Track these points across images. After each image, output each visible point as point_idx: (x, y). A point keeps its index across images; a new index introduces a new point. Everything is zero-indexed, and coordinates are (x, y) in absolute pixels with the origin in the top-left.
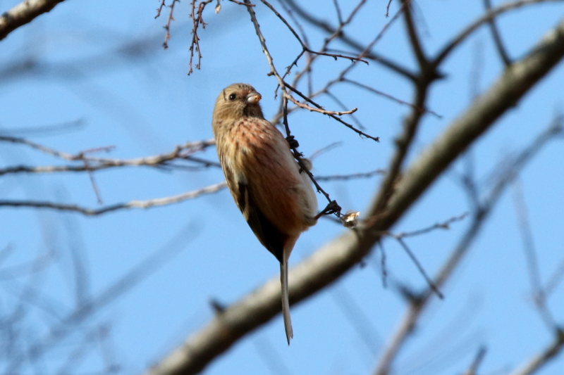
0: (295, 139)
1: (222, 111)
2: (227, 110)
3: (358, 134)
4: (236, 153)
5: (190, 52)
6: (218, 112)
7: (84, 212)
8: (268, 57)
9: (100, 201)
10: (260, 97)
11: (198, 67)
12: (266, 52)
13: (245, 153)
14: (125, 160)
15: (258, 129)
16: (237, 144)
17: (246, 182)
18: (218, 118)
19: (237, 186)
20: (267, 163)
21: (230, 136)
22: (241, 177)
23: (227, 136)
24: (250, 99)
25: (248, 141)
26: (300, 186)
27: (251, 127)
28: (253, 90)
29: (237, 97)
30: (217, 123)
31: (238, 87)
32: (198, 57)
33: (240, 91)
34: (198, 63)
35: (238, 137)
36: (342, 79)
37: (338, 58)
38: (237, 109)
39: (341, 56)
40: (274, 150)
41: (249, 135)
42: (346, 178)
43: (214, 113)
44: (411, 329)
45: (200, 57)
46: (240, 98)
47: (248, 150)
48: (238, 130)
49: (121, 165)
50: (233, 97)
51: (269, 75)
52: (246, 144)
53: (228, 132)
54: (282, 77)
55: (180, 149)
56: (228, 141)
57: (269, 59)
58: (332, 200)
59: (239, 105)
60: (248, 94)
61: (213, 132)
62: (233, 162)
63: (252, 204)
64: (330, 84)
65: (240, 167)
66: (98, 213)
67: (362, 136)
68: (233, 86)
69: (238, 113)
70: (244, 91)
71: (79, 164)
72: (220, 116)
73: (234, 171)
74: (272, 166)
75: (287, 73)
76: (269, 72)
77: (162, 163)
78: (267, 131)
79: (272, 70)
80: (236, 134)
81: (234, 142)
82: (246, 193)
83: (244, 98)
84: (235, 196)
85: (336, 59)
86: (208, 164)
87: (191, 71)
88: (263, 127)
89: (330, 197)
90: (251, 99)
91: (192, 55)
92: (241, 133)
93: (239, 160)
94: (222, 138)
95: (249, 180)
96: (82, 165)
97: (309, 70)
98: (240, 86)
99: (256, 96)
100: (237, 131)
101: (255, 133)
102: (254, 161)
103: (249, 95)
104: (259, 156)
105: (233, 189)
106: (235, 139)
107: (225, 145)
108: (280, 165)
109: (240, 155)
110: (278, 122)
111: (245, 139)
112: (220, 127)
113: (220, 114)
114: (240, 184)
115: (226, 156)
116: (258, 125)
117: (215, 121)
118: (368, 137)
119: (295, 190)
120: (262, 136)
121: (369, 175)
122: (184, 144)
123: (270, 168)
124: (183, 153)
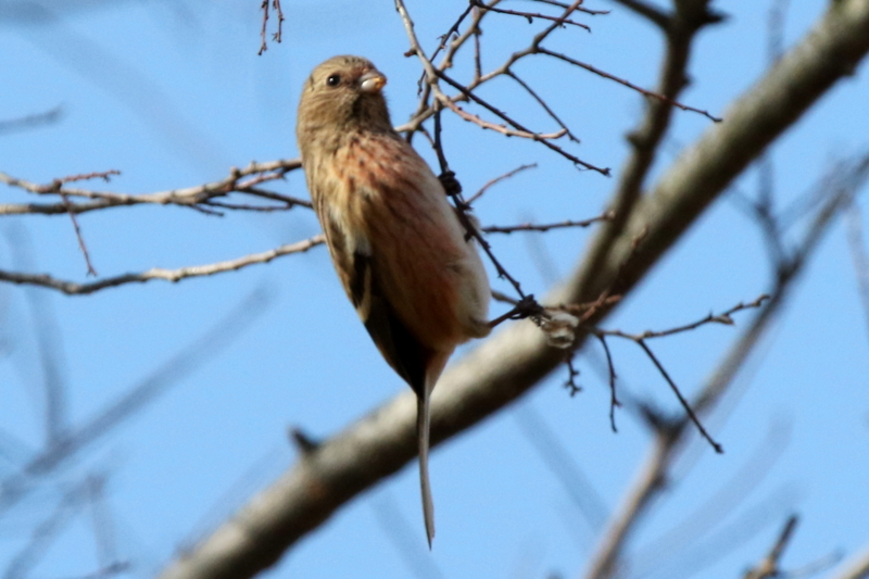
0: (457, 177)
1: (314, 106)
2: (324, 105)
3: (571, 162)
4: (350, 199)
5: (263, 11)
6: (308, 109)
7: (65, 289)
8: (405, 20)
9: (91, 270)
10: (384, 81)
11: (278, 37)
12: (401, 10)
13: (367, 198)
14: (137, 196)
15: (387, 155)
16: (352, 183)
17: (367, 249)
18: (307, 121)
19: (351, 259)
20: (408, 216)
21: (335, 165)
22: (359, 241)
23: (328, 163)
24: (365, 85)
25: (372, 177)
26: (466, 263)
27: (373, 149)
28: (371, 67)
29: (342, 80)
30: (306, 130)
31: (343, 63)
32: (278, 20)
33: (347, 70)
34: (277, 31)
35: (353, 170)
36: (536, 49)
37: (534, 19)
38: (342, 103)
39: (539, 16)
40: (419, 192)
41: (374, 166)
42: (544, 229)
43: (300, 110)
44: (658, 483)
45: (282, 20)
46: (347, 83)
47: (373, 193)
48: (351, 156)
49: (130, 202)
50: (335, 80)
51: (408, 55)
52: (369, 182)
53: (332, 155)
54: (430, 58)
55: (238, 175)
56: (332, 176)
57: (407, 26)
58: (526, 294)
59: (345, 96)
60: (361, 74)
61: (299, 146)
62: (345, 214)
63: (377, 290)
64: (515, 58)
65: (358, 223)
66: (87, 290)
67: (579, 166)
68: (335, 59)
69: (343, 111)
70: (354, 69)
71: (54, 200)
72: (311, 116)
73: (346, 231)
74: (417, 221)
75: (440, 48)
76: (407, 50)
77: (206, 200)
78: (404, 158)
79: (413, 46)
80: (346, 163)
81: (345, 179)
82: (368, 273)
83: (355, 82)
84: (346, 277)
85: (531, 21)
86: (291, 203)
87: (264, 48)
88: (397, 152)
89: (522, 288)
90: (367, 83)
91: (267, 18)
92: (357, 163)
93: (358, 211)
94: (319, 167)
95: (374, 247)
96: (58, 203)
97: (477, 31)
98: (347, 61)
99: (378, 80)
100: (348, 157)
101: (384, 163)
102: (385, 212)
103: (364, 77)
104: (395, 204)
105: (342, 264)
106: (346, 172)
107: (327, 181)
108: (431, 220)
109: (358, 202)
110: (420, 128)
111: (367, 173)
112: (313, 140)
113: (311, 112)
114: (358, 255)
115: (332, 204)
116: (386, 147)
117: (302, 125)
118: (590, 167)
119: (457, 269)
120: (396, 167)
121: (585, 224)
122: (246, 167)
123: (414, 227)
124: (243, 183)
